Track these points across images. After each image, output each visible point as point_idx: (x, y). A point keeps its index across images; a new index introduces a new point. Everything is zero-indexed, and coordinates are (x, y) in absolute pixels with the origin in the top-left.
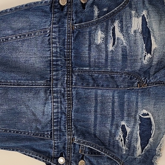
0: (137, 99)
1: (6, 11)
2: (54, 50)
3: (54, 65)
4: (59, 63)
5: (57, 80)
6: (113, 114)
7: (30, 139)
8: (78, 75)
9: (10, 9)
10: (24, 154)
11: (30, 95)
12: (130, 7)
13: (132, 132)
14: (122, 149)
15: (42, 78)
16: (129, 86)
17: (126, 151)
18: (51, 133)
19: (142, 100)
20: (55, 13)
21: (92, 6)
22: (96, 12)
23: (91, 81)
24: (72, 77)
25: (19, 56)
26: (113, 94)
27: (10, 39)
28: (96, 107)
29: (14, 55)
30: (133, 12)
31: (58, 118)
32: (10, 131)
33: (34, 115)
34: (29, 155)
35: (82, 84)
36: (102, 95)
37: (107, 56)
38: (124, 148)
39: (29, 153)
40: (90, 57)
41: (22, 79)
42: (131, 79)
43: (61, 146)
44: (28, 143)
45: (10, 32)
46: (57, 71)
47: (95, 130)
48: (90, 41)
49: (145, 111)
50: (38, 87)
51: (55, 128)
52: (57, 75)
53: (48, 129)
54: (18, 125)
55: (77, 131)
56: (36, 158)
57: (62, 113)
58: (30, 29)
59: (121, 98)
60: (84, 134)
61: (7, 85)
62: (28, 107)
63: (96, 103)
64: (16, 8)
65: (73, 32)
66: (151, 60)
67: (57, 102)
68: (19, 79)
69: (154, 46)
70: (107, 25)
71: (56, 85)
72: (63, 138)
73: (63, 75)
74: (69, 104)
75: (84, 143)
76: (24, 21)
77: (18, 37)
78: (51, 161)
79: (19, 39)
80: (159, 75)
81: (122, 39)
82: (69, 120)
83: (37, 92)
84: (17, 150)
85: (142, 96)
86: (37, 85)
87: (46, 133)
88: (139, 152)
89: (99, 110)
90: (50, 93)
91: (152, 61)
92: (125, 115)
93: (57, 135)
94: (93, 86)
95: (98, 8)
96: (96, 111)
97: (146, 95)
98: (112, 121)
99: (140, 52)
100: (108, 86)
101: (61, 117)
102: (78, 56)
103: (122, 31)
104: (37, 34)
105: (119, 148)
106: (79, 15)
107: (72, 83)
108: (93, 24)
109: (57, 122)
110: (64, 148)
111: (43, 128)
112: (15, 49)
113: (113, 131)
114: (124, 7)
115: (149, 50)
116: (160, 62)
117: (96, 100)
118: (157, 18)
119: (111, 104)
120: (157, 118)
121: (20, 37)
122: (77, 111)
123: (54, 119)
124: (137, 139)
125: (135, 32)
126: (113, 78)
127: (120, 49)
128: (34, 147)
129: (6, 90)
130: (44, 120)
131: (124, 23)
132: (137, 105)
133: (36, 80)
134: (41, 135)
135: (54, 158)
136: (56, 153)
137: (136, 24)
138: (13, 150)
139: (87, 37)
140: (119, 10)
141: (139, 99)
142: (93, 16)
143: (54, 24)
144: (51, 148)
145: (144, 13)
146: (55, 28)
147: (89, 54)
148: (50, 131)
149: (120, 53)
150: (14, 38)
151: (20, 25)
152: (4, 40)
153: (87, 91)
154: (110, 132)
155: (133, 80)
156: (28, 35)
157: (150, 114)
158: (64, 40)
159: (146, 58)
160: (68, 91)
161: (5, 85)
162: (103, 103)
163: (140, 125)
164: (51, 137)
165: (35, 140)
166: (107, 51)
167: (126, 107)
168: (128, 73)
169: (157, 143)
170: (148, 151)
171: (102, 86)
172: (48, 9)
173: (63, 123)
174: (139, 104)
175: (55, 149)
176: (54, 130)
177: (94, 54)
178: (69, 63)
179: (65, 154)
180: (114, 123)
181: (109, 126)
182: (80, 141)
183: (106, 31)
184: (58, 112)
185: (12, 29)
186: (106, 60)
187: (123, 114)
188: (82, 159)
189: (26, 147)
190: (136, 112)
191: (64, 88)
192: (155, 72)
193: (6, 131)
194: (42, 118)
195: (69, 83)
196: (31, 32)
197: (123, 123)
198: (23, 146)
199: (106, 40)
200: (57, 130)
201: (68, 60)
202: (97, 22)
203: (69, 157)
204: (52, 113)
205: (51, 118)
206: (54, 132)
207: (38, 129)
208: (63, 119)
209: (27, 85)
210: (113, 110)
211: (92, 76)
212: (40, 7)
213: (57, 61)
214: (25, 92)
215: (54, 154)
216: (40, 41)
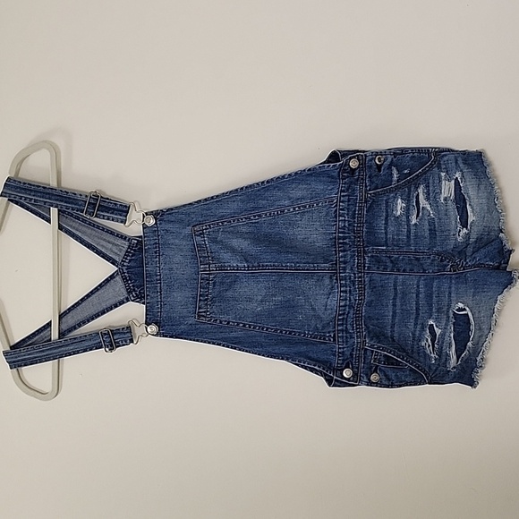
0: (450, 288)
1: (284, 177)
2: (342, 224)
3: (341, 243)
4: (347, 241)
5: (345, 263)
6: (417, 309)
7: (307, 343)
8: (372, 256)
9: (289, 175)
11: (311, 282)
12: (439, 167)
13: (443, 335)
14: (430, 358)
15: (326, 261)
16: (439, 271)
17: (435, 360)
18: (335, 334)
19: (457, 289)
20: (344, 178)
21: (389, 167)
22: (395, 176)
23: (389, 264)
24: (364, 259)
26: (418, 282)
27: (286, 211)
28: (395, 299)
30: (443, 174)
31: (344, 314)
32: (281, 332)
33: (314, 309)
34: (302, 367)
35: (378, 268)
36: (403, 283)
37: (409, 231)
38: (432, 355)
40: (386, 233)
41: (301, 263)
42: (442, 261)
43: (348, 353)
44: (303, 348)
45: (287, 202)
46: (344, 251)
47: (392, 331)
48: (387, 212)
49: (461, 305)
50: (321, 272)
51: (340, 328)
52: (345, 256)
53: (331, 329)
54: (293, 323)
55: (369, 332)
57: (351, 307)
58: (312, 198)
59: (429, 286)
60: (378, 336)
61: (282, 269)
62: (307, 298)
63: (396, 294)
64: (296, 173)
65: (366, 202)
66: (468, 236)
67: (345, 292)
68: (297, 263)
69: (471, 218)
70: (410, 191)
71: (345, 269)
72: (351, 341)
73: (352, 256)
74: (360, 295)
75: (378, 348)
76: (305, 188)
77: (297, 209)
78: (333, 374)
79: (298, 211)
80: (478, 256)
81: (429, 209)
82: (358, 317)
83: (321, 279)
84: (287, 360)
85: (457, 283)
86: (320, 270)
87: (328, 335)
88: (453, 361)
89: (398, 303)
90: (337, 279)
91: (469, 238)
92: (434, 310)
93: (343, 337)
94: (392, 270)
95: (398, 170)
96: (394, 305)
97: (463, 283)
98: (417, 318)
99: (453, 226)
100: (411, 270)
101: (349, 313)
102: (371, 231)
103: (428, 199)
104: (320, 204)
105: (427, 356)
106: (374, 179)
107: (364, 267)
108: (391, 191)
109: (343, 319)
110: (351, 355)
111: (323, 327)
112: (292, 224)
113: (417, 333)
114: (431, 167)
115: (464, 224)
116: (479, 239)
117: (395, 289)
118: (474, 181)
119: (414, 295)
120: (477, 315)
121: (300, 208)
122: (370, 304)
123: (340, 315)
124: (450, 344)
125: (445, 199)
126: (418, 259)
127: (426, 223)
128: (310, 354)
129: (281, 276)
130: (326, 316)
131: (431, 189)
132: (450, 297)
133: (319, 263)
135: (338, 369)
136: (341, 362)
137: (447, 189)
138: (282, 359)
139: (383, 207)
140: (424, 172)
141: (453, 289)
142: (392, 181)
143: (343, 191)
144: (334, 355)
145: (458, 175)
146: (343, 196)
147: (386, 228)
148: (333, 332)
149: (427, 227)
150: (292, 210)
151: (299, 194)
152: (279, 212)
153: (384, 277)
154: (413, 334)
155: (445, 263)
156: (310, 206)
157: (467, 309)
158: (355, 211)
159: (461, 234)
160: (360, 277)
162: (404, 294)
163: (454, 324)
164: (335, 340)
165: (313, 345)
166: (408, 225)
167: (435, 299)
168: (438, 254)
169: (477, 350)
170: (466, 361)
171: (404, 271)
172: (335, 174)
173: (350, 320)
174: (452, 295)
175: (339, 357)
176: (338, 330)
177: (391, 229)
178: (359, 241)
179: (352, 365)
180: (419, 322)
181: (411, 326)
182: (374, 345)
183: (407, 200)
184: (345, 306)
186: (408, 237)
187: (431, 310)
188: (375, 371)
189: (299, 354)
190: (449, 306)
191: (355, 274)
192: (474, 253)
193: (276, 330)
194: (323, 313)
195: (361, 266)
196: (313, 201)
197: (431, 322)
199: (407, 211)
200: (342, 330)
201: (359, 237)
202: (397, 188)
203: (358, 368)
204: (337, 307)
205: (335, 313)
206: (339, 333)
207: (317, 329)
208: (351, 315)
209: (307, 270)
210: (417, 304)
211: (390, 257)
213: (344, 238)
214: (305, 279)
215: (338, 363)
216: (324, 213)
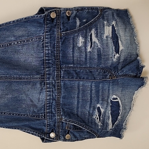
0: (109, 87)
1: (10, 23)
2: (47, 52)
3: (47, 63)
4: (50, 61)
5: (49, 74)
6: (91, 99)
7: (28, 120)
8: (65, 70)
9: (13, 21)
10: (23, 131)
11: (29, 86)
12: (103, 18)
13: (105, 112)
14: (98, 125)
15: (38, 73)
16: (103, 78)
17: (101, 126)
18: (45, 115)
19: (113, 88)
20: (47, 24)
21: (75, 18)
22: (78, 23)
23: (75, 75)
24: (61, 72)
25: (20, 57)
26: (91, 84)
27: (13, 44)
28: (78, 94)
29: (16, 56)
30: (105, 22)
31: (50, 103)
32: (13, 114)
33: (32, 101)
34: (27, 132)
35: (68, 77)
36: (83, 85)
37: (86, 55)
39: (28, 130)
40: (73, 57)
41: (22, 75)
42: (104, 72)
43: (52, 124)
44: (27, 123)
45: (13, 39)
46: (49, 67)
47: (77, 111)
48: (73, 44)
49: (115, 96)
50: (35, 81)
51: (48, 111)
52: (49, 71)
53: (42, 112)
54: (20, 109)
55: (64, 113)
56: (33, 134)
57: (53, 99)
58: (28, 36)
59: (97, 87)
60: (70, 114)
61: (11, 79)
62: (27, 95)
63: (79, 92)
64: (17, 21)
65: (61, 38)
66: (119, 58)
67: (50, 91)
68: (20, 75)
69: (121, 48)
70: (86, 32)
71: (49, 78)
72: (54, 118)
73: (54, 71)
74: (58, 93)
75: (69, 121)
76: (24, 30)
77: (19, 42)
78: (45, 136)
79: (20, 44)
80: (125, 70)
81: (98, 42)
82: (58, 104)
83: (34, 84)
84: (18, 129)
85: (113, 85)
86: (34, 79)
87: (41, 115)
88: (110, 127)
89: (80, 96)
90: (44, 84)
91: (120, 59)
92: (100, 99)
93: (49, 116)
94: (76, 78)
95: (79, 20)
96: (78, 97)
97: (116, 85)
98: (91, 104)
99: (111, 53)
100: (87, 78)
101: (52, 102)
102: (65, 55)
103: (97, 36)
104: (33, 40)
105: (96, 124)
106: (66, 25)
107: (61, 76)
108: (75, 32)
109: (49, 106)
110: (54, 125)
111: (38, 111)
112: (17, 52)
113: (91, 112)
114: (98, 18)
115: (117, 51)
116: (125, 60)
117: (79, 89)
118: (123, 27)
119: (89, 91)
120: (123, 101)
121: (21, 42)
122: (64, 98)
123: (47, 104)
124: (109, 117)
125: (107, 37)
126: (91, 72)
127: (96, 51)
128: (32, 125)
129: (11, 83)
130: (39, 105)
131: (99, 31)
132: (109, 92)
133: (33, 75)
134: (36, 117)
135: (47, 133)
136: (49, 129)
137: (108, 31)
138: (15, 129)
139: (71, 41)
140: (95, 21)
141: (111, 88)
142: (76, 26)
143: (47, 32)
144: (45, 126)
145: (114, 23)
146: (47, 35)
147: (73, 54)
148: (44, 113)
149: (96, 53)
150: (16, 43)
151: (20, 33)
152: (8, 44)
153: (72, 82)
154: (89, 112)
155: (106, 74)
156: (27, 41)
157: (118, 98)
158: (55, 44)
159: (116, 57)
160: (58, 83)
161: (9, 79)
162: (84, 91)
163: (111, 106)
164: (45, 118)
165: (32, 120)
166: (86, 52)
167: (100, 94)
168: (102, 69)
169: (123, 119)
170: (117, 126)
171: (83, 78)
172: (42, 21)
173: (53, 107)
174: (110, 91)
175: (48, 127)
176: (47, 112)
177: (76, 54)
178: (58, 62)
179: (55, 130)
180: (92, 106)
181: (88, 108)
182: (67, 120)
183: (85, 37)
184: (50, 99)
185: (14, 36)
186: (86, 59)
187: (98, 99)
188: (68, 133)
189: (25, 126)
190: (108, 97)
191: (55, 81)
192: (122, 68)
193: (10, 114)
194: (38, 103)
195: (59, 76)
196: (29, 38)
197: (98, 105)
198: (23, 125)
199: (85, 44)
200: (49, 112)
201: (57, 59)
202: (79, 30)
203: (58, 132)
204: (45, 100)
205: (44, 103)
206: (47, 114)
207: (35, 111)
208: (54, 104)
209: (26, 79)
210: (91, 96)
211: (75, 71)
212: (36, 19)
213: (49, 60)
214: (25, 84)
215: (47, 130)
216: (36, 45)
